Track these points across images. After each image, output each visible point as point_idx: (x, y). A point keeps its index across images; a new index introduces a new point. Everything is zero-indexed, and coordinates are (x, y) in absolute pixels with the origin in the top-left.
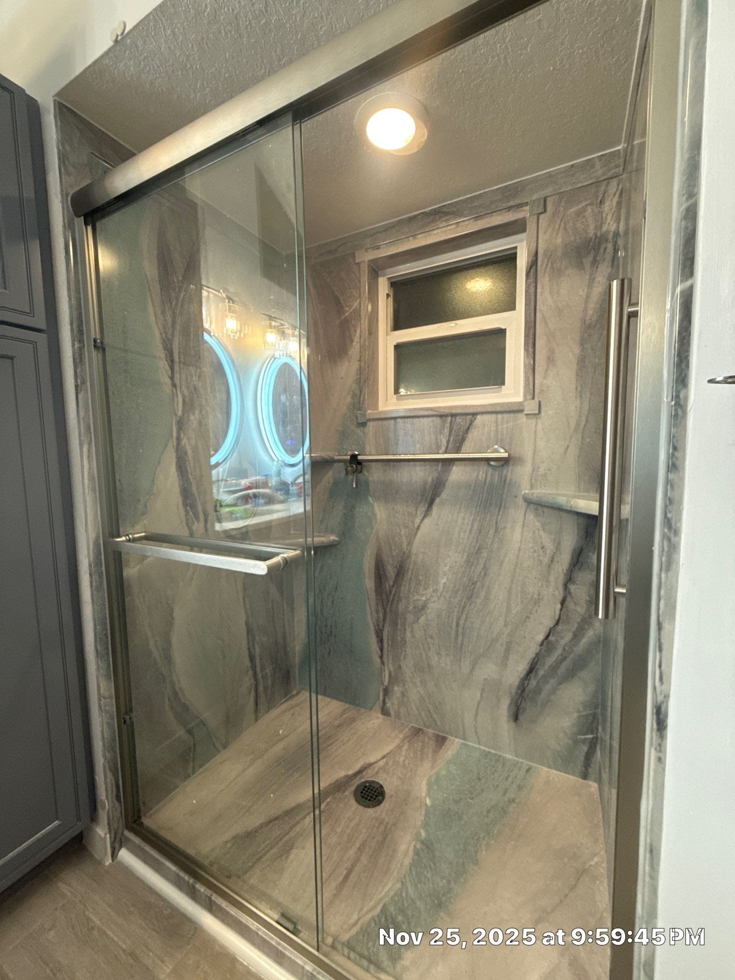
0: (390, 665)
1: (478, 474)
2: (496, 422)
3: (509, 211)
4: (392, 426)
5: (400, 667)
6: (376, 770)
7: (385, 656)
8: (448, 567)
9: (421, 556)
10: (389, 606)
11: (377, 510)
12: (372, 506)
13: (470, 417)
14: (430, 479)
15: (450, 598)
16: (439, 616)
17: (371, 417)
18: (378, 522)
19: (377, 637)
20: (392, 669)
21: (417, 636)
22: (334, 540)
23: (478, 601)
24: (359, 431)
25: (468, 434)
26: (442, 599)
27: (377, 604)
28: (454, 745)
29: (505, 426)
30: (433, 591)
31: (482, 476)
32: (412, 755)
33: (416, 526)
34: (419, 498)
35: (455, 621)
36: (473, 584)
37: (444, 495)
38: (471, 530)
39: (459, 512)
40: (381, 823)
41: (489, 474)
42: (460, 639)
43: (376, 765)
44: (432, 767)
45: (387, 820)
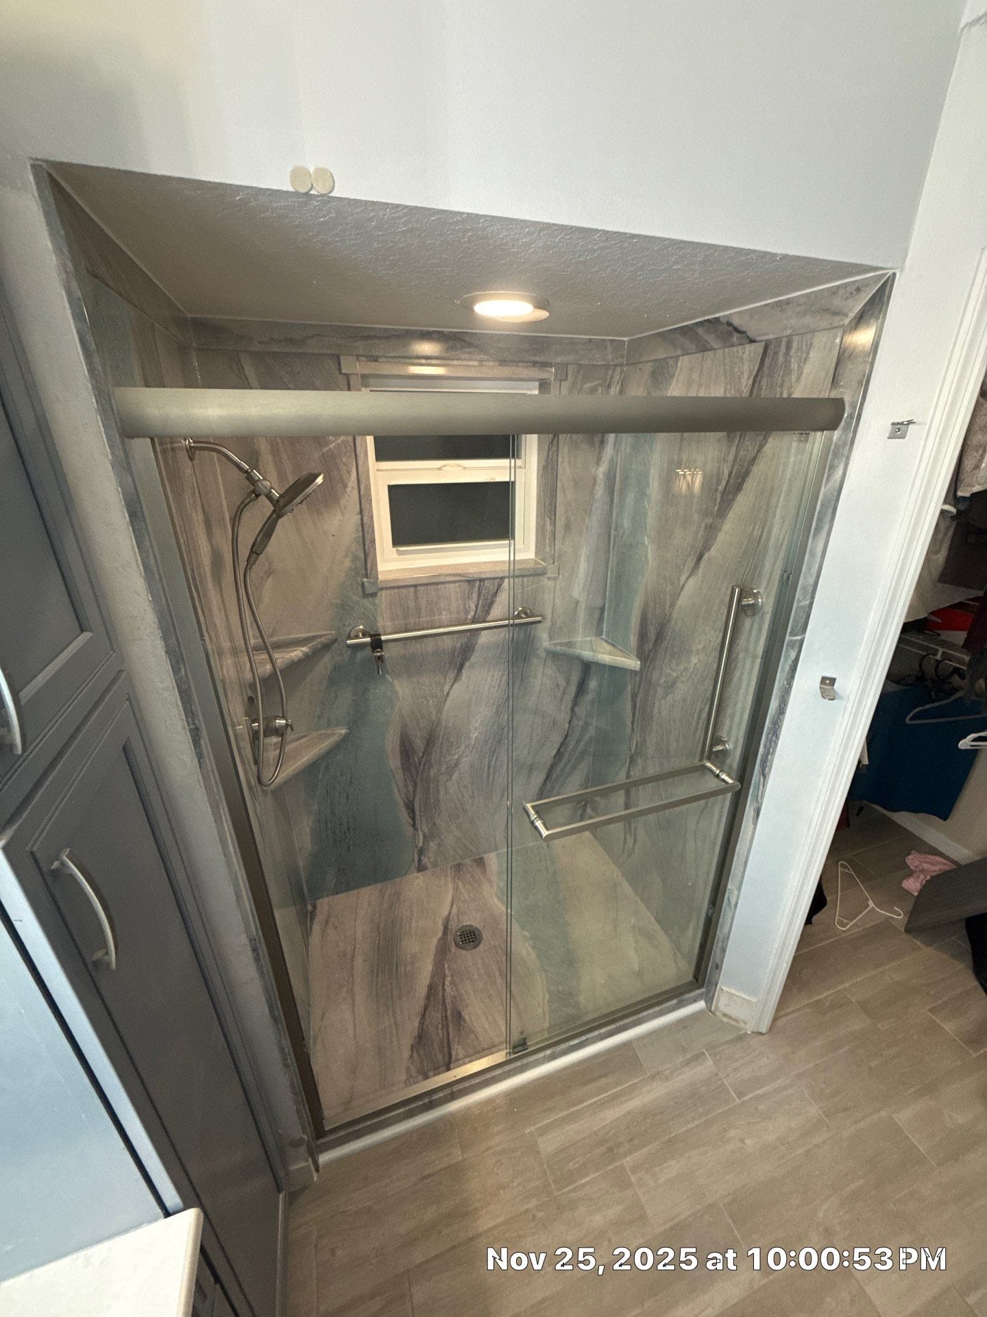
0: (424, 828)
4: (412, 594)
5: (434, 824)
7: (418, 823)
8: (478, 722)
10: (419, 776)
11: (398, 688)
12: (392, 683)
13: (498, 581)
15: (482, 747)
16: (471, 766)
18: (400, 699)
19: (408, 809)
20: (426, 830)
21: (451, 791)
24: (366, 602)
25: (495, 599)
26: (474, 751)
27: (405, 779)
28: (492, 860)
29: (530, 588)
30: (466, 747)
32: (469, 887)
33: (445, 694)
34: (447, 665)
35: (486, 764)
37: (473, 659)
38: (499, 685)
39: (489, 671)
40: (496, 949)
42: (491, 778)
43: (452, 914)
44: (491, 886)
45: (497, 944)
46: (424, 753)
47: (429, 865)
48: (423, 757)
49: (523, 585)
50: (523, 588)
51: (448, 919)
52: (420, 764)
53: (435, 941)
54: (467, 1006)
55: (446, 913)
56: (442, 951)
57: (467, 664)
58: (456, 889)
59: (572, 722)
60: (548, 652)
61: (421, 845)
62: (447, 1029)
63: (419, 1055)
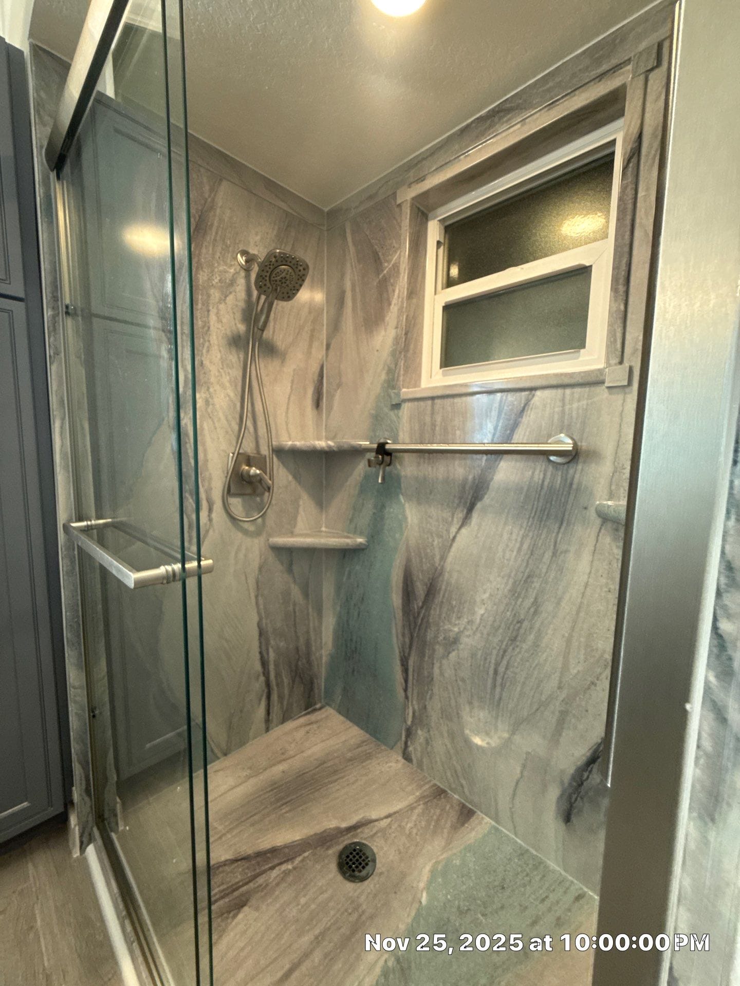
0: (415, 702)
1: (533, 473)
2: (563, 400)
3: (600, 81)
4: (429, 408)
5: (425, 707)
6: (374, 831)
7: (410, 690)
8: (487, 595)
9: (455, 575)
10: (417, 630)
11: (408, 513)
12: (404, 505)
13: (527, 393)
14: (471, 477)
15: (488, 635)
16: (473, 655)
17: (405, 397)
18: (409, 527)
19: (402, 665)
20: (416, 707)
21: (446, 675)
22: (361, 543)
23: (525, 646)
24: (392, 414)
25: (522, 417)
26: (478, 635)
27: (404, 626)
28: (482, 825)
29: (575, 405)
30: (468, 622)
31: (538, 476)
32: (423, 823)
33: (451, 537)
34: (456, 501)
35: (492, 667)
36: (518, 622)
37: (487, 500)
38: (520, 550)
39: (505, 524)
40: (356, 909)
41: (549, 474)
42: (498, 689)
43: (376, 823)
44: (444, 849)
45: (364, 907)
46: (423, 604)
47: (414, 759)
48: (422, 607)
50: (563, 406)
51: (370, 821)
52: (418, 615)
53: (333, 824)
54: (255, 909)
55: (374, 815)
56: (323, 840)
57: (479, 506)
58: (411, 808)
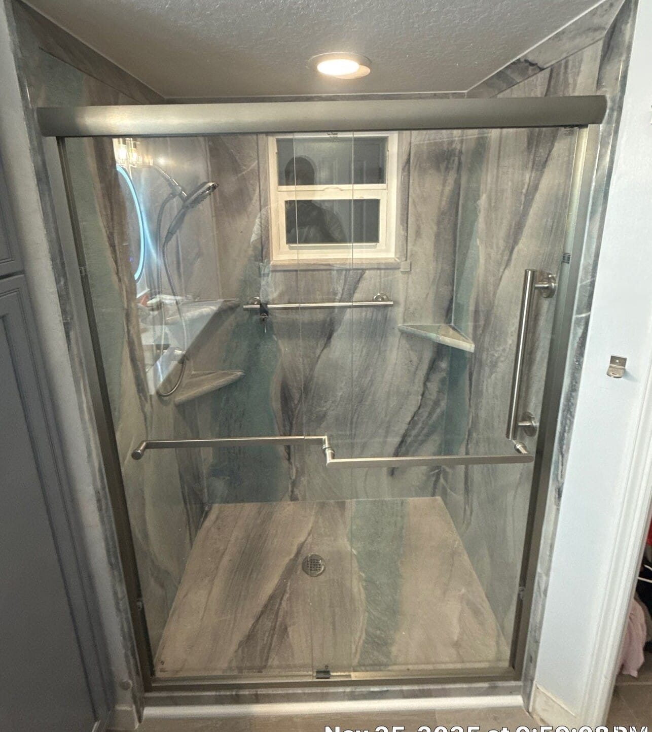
0: (297, 463)
1: (366, 314)
5: (306, 462)
6: (309, 546)
7: (292, 458)
8: (343, 384)
9: (321, 378)
10: (295, 419)
11: (281, 346)
12: (277, 342)
13: (361, 271)
14: (328, 319)
15: (346, 404)
16: (337, 419)
17: (274, 269)
18: (283, 355)
23: (367, 403)
25: (358, 284)
26: (339, 407)
28: (352, 505)
29: (386, 278)
30: (332, 402)
33: (317, 356)
34: (320, 334)
35: (349, 420)
36: (362, 392)
37: (340, 331)
40: (334, 582)
43: (307, 542)
44: (345, 527)
45: (335, 578)
46: (299, 401)
47: (300, 498)
48: (298, 404)
49: (380, 276)
50: (380, 279)
51: (303, 544)
52: (295, 409)
53: (286, 560)
54: (294, 624)
55: (302, 539)
56: (290, 571)
57: (335, 335)
58: (316, 522)
59: (425, 395)
60: (403, 332)
61: (294, 477)
62: (272, 637)
63: (243, 652)
